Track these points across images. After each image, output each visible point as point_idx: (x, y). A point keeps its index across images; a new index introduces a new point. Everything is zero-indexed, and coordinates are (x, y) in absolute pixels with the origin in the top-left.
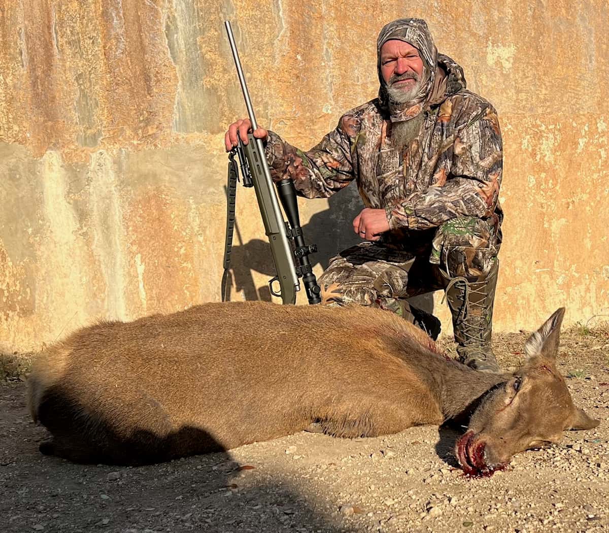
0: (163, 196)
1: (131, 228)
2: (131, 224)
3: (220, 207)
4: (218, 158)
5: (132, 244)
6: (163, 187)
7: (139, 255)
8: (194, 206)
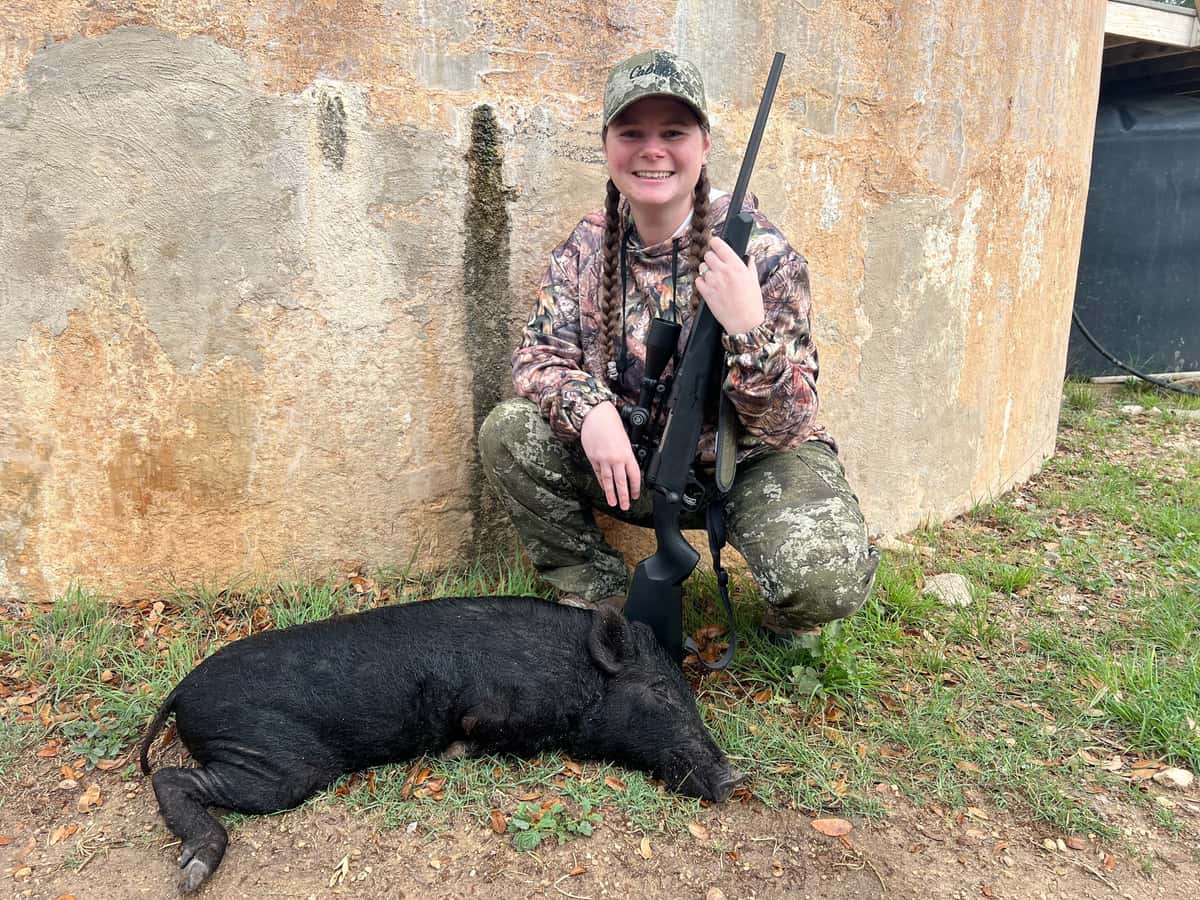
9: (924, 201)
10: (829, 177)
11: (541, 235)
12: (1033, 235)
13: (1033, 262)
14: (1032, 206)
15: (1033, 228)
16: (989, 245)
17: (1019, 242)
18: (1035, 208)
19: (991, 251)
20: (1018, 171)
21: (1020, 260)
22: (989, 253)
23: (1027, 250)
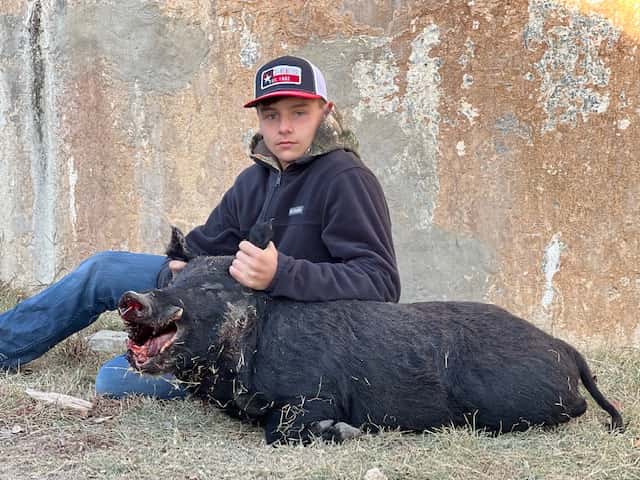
0: (104, 75)
1: (64, 118)
2: (64, 109)
3: (172, 99)
4: (175, 24)
5: (65, 140)
6: (103, 61)
7: (72, 159)
8: (139, 93)
9: (349, 41)
10: (245, 28)
11: (62, 73)
12: (569, 65)
13: (578, 94)
14: (554, 36)
15: (565, 58)
16: (465, 77)
17: (529, 73)
18: (565, 38)
19: (470, 83)
20: (508, 4)
21: (538, 92)
22: (466, 85)
23: (554, 81)
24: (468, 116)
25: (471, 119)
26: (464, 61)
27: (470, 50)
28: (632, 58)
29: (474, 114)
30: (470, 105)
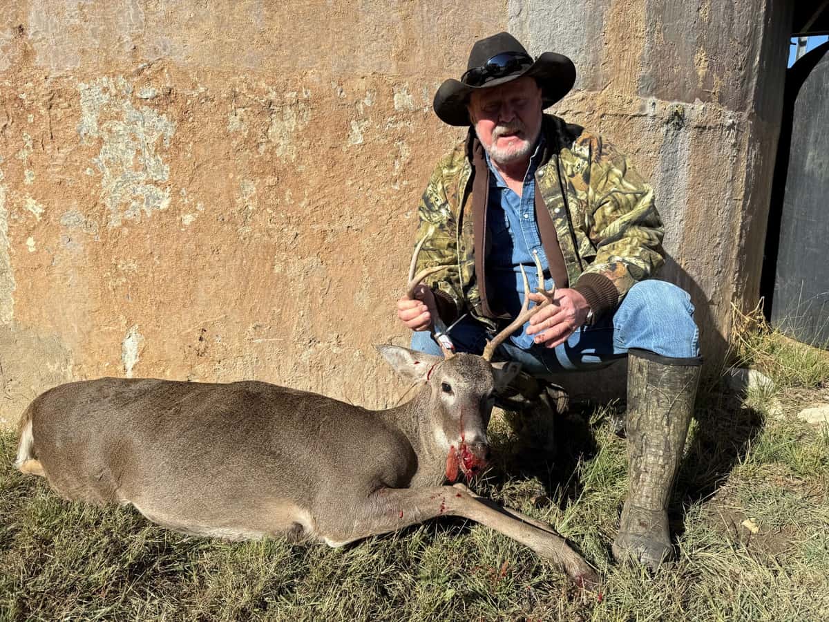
12: (128, 161)
13: (139, 189)
14: (110, 131)
15: (123, 153)
16: (26, 172)
17: (88, 169)
18: (121, 133)
19: (32, 179)
20: (60, 97)
21: (101, 188)
22: (28, 181)
23: (115, 176)
24: (34, 212)
25: (37, 215)
26: (24, 155)
27: (29, 144)
28: (189, 155)
29: (39, 210)
30: (34, 201)
